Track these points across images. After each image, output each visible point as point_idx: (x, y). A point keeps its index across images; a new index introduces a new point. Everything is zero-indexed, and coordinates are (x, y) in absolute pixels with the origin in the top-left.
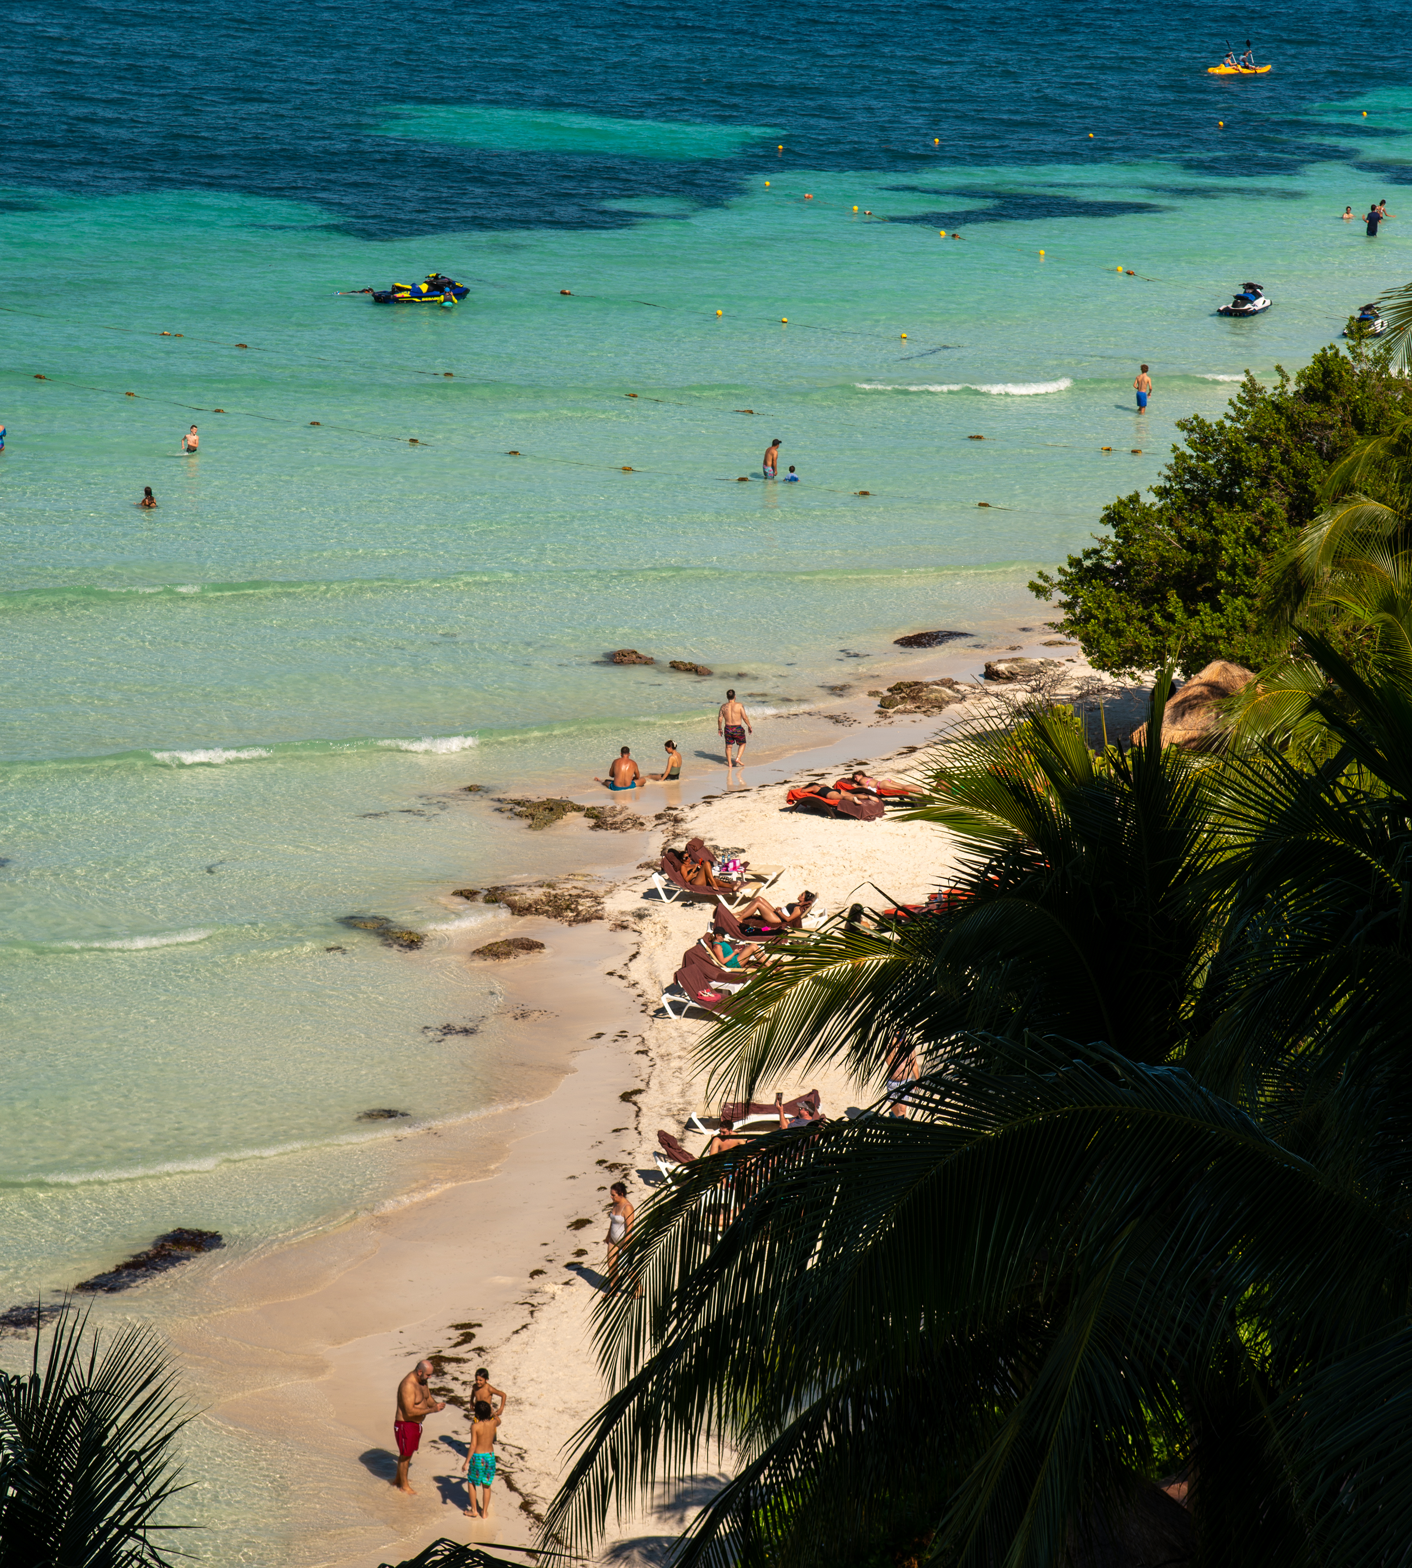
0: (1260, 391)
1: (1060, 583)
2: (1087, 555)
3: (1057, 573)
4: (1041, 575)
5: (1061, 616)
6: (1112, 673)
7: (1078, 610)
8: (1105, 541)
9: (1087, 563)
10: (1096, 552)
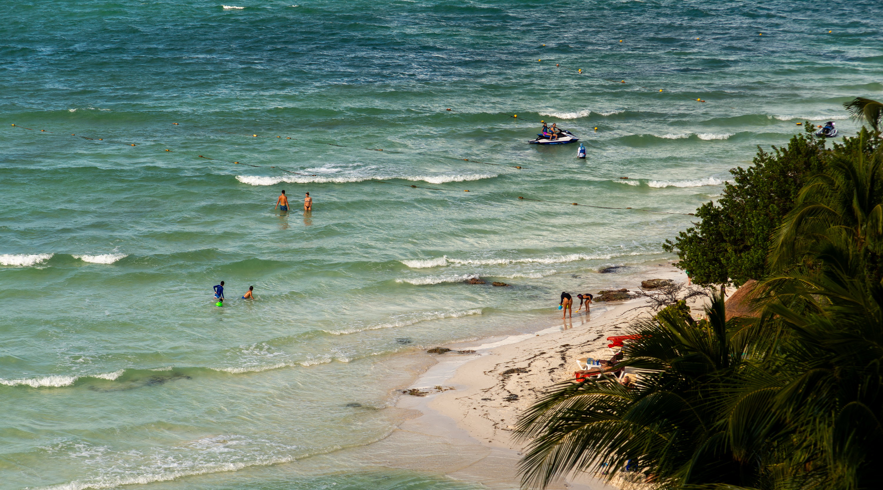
0: (765, 155)
1: (677, 244)
2: (689, 231)
3: (675, 239)
4: (667, 241)
5: (678, 260)
6: (703, 286)
7: (686, 256)
8: (697, 225)
9: (690, 235)
10: (692, 229)
